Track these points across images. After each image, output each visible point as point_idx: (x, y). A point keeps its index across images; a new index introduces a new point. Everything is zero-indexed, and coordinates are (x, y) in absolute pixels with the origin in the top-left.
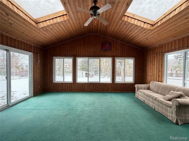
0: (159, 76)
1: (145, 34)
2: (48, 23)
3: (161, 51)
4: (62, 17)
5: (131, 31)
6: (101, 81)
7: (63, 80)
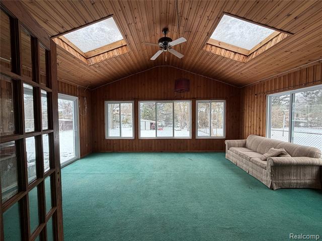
0: (260, 128)
1: (237, 68)
2: (102, 58)
3: (262, 90)
4: (120, 49)
5: (217, 63)
6: (175, 136)
7: (119, 136)
